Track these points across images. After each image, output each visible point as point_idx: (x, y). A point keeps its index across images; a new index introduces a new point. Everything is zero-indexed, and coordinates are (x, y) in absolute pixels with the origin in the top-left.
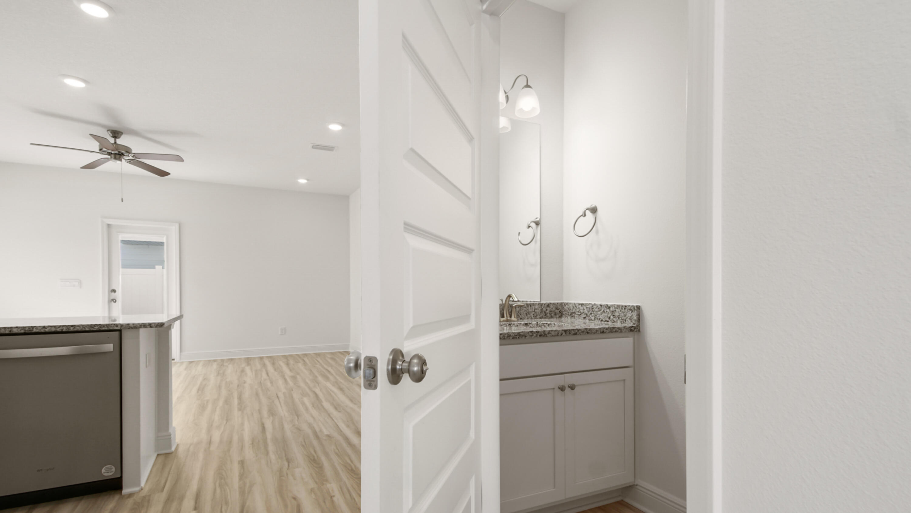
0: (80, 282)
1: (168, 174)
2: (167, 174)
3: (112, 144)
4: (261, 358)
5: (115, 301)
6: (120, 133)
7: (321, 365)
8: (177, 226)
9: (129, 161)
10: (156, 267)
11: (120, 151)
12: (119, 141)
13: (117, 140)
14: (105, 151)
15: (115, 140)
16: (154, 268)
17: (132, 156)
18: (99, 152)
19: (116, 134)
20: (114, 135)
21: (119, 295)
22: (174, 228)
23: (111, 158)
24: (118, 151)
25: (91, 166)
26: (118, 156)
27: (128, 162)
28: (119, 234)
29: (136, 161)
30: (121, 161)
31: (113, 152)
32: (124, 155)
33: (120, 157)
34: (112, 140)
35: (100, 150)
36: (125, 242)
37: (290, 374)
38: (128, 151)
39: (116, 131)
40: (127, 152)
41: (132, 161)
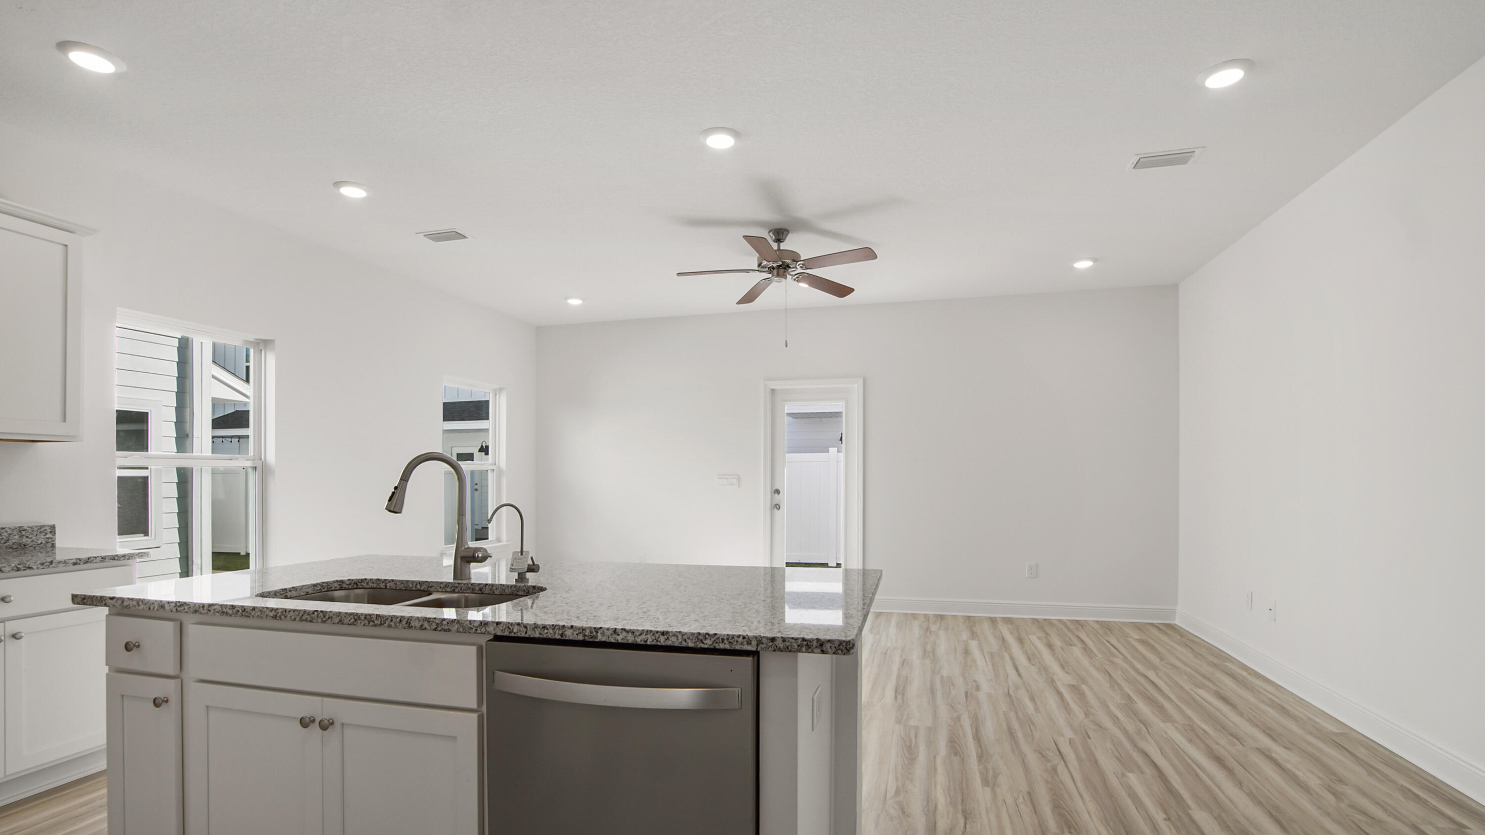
0: (739, 479)
1: (851, 290)
2: (849, 291)
3: (775, 251)
4: (993, 621)
5: (778, 507)
6: (786, 232)
7: (1125, 659)
8: (862, 380)
9: (797, 278)
10: (830, 449)
11: (784, 260)
12: (783, 246)
13: (781, 244)
14: (764, 267)
15: (779, 246)
16: (828, 452)
17: (801, 265)
18: (757, 269)
19: (780, 234)
20: (778, 238)
21: (784, 499)
22: (856, 387)
23: (773, 276)
24: (782, 262)
25: (749, 298)
26: (781, 271)
27: (795, 280)
28: (784, 403)
29: (806, 275)
30: (786, 278)
31: (775, 265)
32: (790, 267)
33: (784, 272)
34: (775, 246)
35: (759, 265)
36: (793, 415)
37: (1068, 679)
38: (795, 259)
39: (780, 229)
40: (794, 261)
41: (800, 277)
